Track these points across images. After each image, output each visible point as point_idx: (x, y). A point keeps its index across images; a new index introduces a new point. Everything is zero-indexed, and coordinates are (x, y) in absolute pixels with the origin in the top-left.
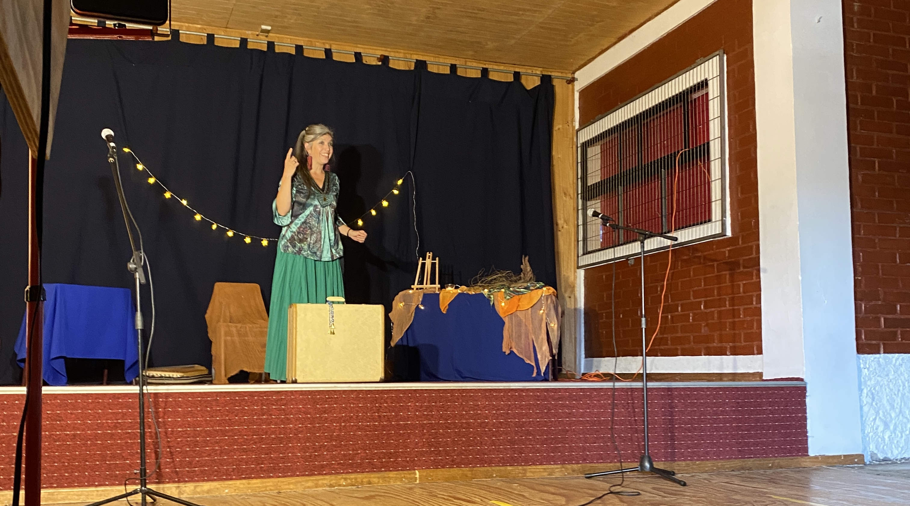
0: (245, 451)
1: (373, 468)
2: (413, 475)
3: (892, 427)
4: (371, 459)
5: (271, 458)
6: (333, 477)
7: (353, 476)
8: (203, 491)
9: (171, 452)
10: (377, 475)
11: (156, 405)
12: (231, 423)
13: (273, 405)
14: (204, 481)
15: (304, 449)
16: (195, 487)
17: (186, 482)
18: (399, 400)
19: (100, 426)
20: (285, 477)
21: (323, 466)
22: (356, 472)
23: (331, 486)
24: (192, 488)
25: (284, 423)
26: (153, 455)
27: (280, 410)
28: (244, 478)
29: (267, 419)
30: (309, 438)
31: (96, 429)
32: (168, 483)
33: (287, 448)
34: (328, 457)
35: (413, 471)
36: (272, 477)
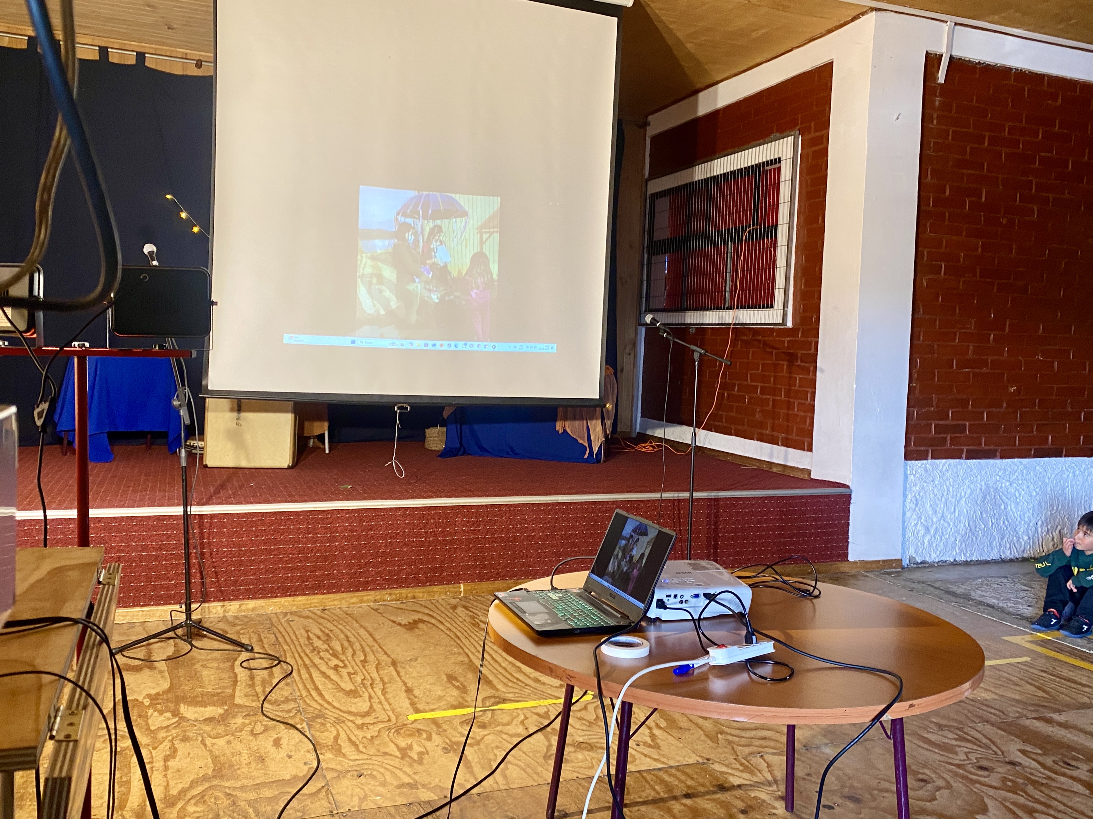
0: (291, 569)
1: (419, 583)
2: (456, 590)
3: (932, 532)
4: (416, 574)
5: (317, 576)
6: (378, 593)
7: (398, 591)
8: (248, 609)
9: (215, 572)
10: (422, 589)
11: (201, 526)
12: (276, 542)
13: (319, 523)
14: (249, 598)
15: (349, 566)
16: (240, 605)
17: (232, 600)
18: (446, 515)
19: (144, 548)
20: (330, 593)
21: (368, 582)
22: (401, 587)
23: (375, 601)
24: (238, 606)
25: (329, 541)
26: (198, 575)
27: (325, 528)
28: (290, 596)
29: (313, 537)
30: (354, 555)
31: (140, 551)
32: (214, 601)
33: (333, 566)
34: (374, 573)
35: (457, 585)
36: (317, 594)
